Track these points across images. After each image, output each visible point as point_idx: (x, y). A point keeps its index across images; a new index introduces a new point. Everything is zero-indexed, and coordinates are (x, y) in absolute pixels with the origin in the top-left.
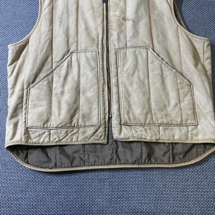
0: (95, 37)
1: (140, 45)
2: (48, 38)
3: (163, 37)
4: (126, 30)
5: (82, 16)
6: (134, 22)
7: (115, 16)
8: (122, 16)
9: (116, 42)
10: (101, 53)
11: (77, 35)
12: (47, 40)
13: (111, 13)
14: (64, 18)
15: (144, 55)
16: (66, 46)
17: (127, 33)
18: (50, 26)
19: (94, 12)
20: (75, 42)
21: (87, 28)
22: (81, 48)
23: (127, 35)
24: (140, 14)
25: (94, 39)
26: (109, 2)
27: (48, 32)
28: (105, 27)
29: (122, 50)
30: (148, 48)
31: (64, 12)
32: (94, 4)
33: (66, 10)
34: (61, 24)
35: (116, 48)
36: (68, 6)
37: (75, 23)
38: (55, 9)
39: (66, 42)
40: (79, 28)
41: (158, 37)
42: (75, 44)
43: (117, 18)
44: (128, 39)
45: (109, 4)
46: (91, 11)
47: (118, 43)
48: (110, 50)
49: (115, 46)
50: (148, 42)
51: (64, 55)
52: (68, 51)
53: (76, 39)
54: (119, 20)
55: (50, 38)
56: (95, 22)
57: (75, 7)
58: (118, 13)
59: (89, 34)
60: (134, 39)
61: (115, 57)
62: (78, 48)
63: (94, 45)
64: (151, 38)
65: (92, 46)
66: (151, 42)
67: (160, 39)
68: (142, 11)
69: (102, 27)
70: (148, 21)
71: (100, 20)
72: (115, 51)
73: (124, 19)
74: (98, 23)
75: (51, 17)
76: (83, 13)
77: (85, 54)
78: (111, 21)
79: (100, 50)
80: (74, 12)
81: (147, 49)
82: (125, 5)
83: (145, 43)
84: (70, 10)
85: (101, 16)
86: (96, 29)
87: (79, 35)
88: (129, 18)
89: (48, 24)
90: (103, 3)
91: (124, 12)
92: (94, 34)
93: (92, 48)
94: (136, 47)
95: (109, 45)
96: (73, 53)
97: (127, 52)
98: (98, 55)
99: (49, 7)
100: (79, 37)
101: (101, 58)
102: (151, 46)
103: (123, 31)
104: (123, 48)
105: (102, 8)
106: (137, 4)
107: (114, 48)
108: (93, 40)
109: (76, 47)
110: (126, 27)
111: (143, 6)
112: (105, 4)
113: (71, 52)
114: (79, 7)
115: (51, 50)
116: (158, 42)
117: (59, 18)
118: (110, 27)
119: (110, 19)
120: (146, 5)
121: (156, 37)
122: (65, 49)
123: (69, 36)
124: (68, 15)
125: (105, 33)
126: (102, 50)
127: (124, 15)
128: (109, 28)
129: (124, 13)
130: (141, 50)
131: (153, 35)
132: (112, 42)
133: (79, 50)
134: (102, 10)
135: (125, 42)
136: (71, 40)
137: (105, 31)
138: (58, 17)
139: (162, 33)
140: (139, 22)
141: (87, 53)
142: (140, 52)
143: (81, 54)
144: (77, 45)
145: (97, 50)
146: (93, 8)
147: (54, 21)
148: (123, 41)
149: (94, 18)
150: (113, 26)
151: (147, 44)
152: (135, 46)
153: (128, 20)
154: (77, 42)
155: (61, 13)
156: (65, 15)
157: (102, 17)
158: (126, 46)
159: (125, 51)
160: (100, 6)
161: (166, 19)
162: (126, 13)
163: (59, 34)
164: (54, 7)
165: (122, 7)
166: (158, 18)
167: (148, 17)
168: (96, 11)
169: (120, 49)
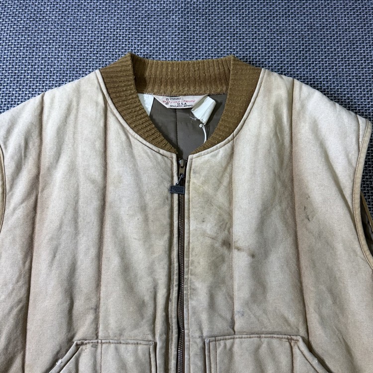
0: (147, 298)
1: (270, 329)
2: (17, 299)
3: (335, 302)
4: (232, 277)
5: (115, 232)
6: (253, 256)
7: (204, 234)
8: (222, 236)
9: (204, 317)
10: (161, 348)
11: (98, 285)
12: (12, 308)
13: (193, 226)
14: (64, 237)
15: (284, 360)
16: (65, 326)
17: (236, 287)
18: (24, 263)
19: (146, 220)
20: (92, 311)
21: (126, 269)
22: (106, 327)
23: (236, 293)
24: (269, 233)
25: (143, 302)
26: (186, 192)
27: (18, 281)
28: (176, 265)
29: (222, 343)
30: (294, 338)
31: (66, 222)
32: (148, 197)
33: (70, 215)
34: (54, 256)
35: (205, 334)
36: (77, 202)
37: (93, 252)
38: (43, 211)
39: (66, 312)
40: (104, 267)
41: (320, 303)
42: (90, 317)
43: (208, 241)
44: (237, 307)
45: (186, 196)
46: (139, 217)
47: (211, 321)
48: (186, 338)
49: (201, 330)
50: (294, 319)
51: (58, 353)
52: (70, 341)
53: (94, 300)
54: (212, 247)
55: (20, 301)
56: (149, 249)
57: (96, 203)
58: (210, 227)
59: (130, 287)
60: (255, 307)
61: (200, 364)
62: (97, 329)
63: (144, 320)
64: (299, 306)
65: (136, 326)
66: (301, 319)
67: (326, 311)
68: (276, 222)
69: (166, 267)
70: (290, 250)
71: (161, 244)
72: (200, 345)
73: (227, 244)
74: (156, 255)
75: (29, 233)
76: (117, 221)
77: (116, 349)
78: (193, 249)
79: (160, 339)
80: (93, 219)
81: (290, 340)
82: (231, 202)
83: (286, 320)
84: (81, 212)
85: (164, 234)
86: (151, 271)
87: (103, 288)
88: (240, 244)
89: (20, 256)
90: (172, 194)
91: (226, 222)
92: (144, 287)
93: (136, 332)
94: (259, 334)
95: (185, 322)
96: (82, 344)
97: (236, 348)
98: (152, 355)
99: (24, 205)
100: (102, 295)
101: (163, 366)
102: (302, 332)
103: (223, 282)
104: (224, 336)
105: (167, 208)
106: (263, 204)
107: (197, 334)
108: (141, 306)
109: (94, 326)
110: (230, 267)
111: (278, 208)
112: (176, 196)
113: (79, 342)
114: (107, 205)
115: (20, 340)
116: (323, 321)
117: (51, 239)
118: (188, 267)
119: (189, 243)
120: (284, 205)
121: (316, 304)
122: (61, 337)
123: (77, 291)
124: (76, 227)
125: (175, 283)
126: (164, 336)
127: (226, 232)
128: (186, 270)
129: (228, 226)
130: (275, 342)
131: (306, 297)
132: (194, 313)
133: (100, 334)
134: (167, 214)
135: (229, 317)
136: (79, 304)
137: (175, 277)
138: (47, 238)
139: (331, 291)
140: (266, 254)
141: (122, 347)
142: (271, 351)
143: (107, 349)
144: (96, 320)
145: (150, 337)
146: (143, 208)
147: (36, 244)
148: (223, 314)
149: (147, 237)
150: (196, 264)
151: (289, 325)
152: (256, 330)
153: (239, 249)
154: (96, 309)
155: (57, 224)
156: (68, 229)
157: (167, 236)
158: (233, 329)
159: (229, 343)
160: (164, 203)
161: (339, 247)
162: (231, 226)
163: (46, 289)
164: (39, 205)
165: (220, 208)
166: (319, 245)
167: (290, 240)
168: (151, 217)
169: (215, 338)
